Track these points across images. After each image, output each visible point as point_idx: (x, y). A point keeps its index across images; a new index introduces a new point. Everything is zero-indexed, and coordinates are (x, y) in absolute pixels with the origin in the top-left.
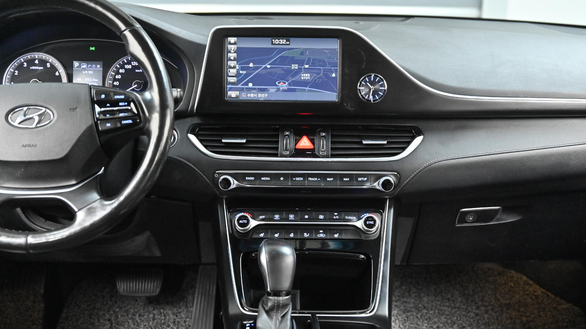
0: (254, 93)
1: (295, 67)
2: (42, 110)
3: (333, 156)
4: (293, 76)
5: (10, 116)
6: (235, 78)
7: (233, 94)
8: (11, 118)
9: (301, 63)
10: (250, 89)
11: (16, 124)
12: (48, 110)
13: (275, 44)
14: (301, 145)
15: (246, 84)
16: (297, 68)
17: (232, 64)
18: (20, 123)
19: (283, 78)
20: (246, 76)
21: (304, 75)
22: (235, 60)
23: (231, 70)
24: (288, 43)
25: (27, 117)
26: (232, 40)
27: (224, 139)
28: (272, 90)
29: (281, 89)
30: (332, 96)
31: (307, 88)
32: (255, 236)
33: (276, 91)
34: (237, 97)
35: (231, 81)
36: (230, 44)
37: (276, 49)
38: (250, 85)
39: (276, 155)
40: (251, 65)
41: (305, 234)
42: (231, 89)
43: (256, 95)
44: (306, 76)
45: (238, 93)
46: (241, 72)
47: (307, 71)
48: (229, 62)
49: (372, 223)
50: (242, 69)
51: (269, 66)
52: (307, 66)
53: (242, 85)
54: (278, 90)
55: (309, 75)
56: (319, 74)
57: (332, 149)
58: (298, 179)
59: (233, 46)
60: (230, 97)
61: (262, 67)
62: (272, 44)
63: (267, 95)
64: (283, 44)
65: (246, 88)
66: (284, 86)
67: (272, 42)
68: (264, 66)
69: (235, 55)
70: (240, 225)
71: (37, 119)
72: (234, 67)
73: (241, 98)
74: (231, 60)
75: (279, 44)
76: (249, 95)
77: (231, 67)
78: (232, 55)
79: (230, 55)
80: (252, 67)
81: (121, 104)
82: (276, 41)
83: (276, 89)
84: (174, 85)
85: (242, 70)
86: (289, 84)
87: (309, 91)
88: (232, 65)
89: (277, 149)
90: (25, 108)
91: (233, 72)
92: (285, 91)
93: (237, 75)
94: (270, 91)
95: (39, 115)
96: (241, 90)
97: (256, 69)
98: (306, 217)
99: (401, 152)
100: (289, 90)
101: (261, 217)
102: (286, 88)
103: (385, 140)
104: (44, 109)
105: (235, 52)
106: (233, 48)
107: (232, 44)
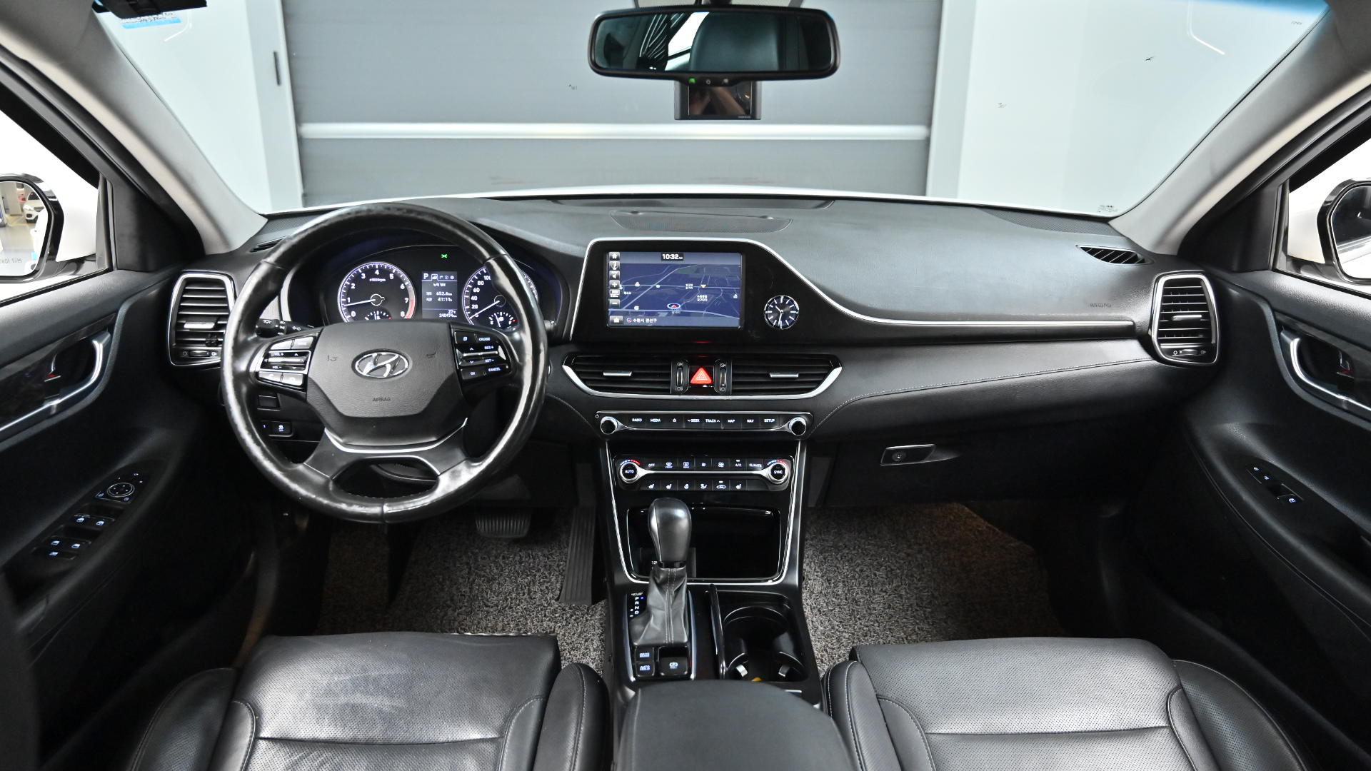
0: (641, 318)
1: (689, 286)
2: (394, 356)
3: (735, 392)
4: (688, 297)
5: (357, 362)
6: (619, 300)
7: (616, 319)
8: (358, 366)
9: (696, 282)
10: (636, 314)
11: (365, 373)
12: (401, 357)
13: (666, 260)
14: (697, 379)
15: (632, 307)
16: (692, 288)
17: (614, 283)
18: (368, 373)
19: (675, 300)
20: (631, 297)
21: (701, 296)
22: (617, 278)
23: (614, 291)
24: (681, 258)
25: (379, 365)
26: (614, 255)
27: (606, 372)
28: (663, 314)
29: (673, 312)
30: (733, 321)
31: (704, 312)
32: (643, 488)
33: (668, 315)
34: (621, 322)
35: (613, 303)
36: (612, 259)
37: (667, 265)
38: (637, 308)
39: (667, 392)
40: (637, 285)
41: (702, 485)
42: (614, 313)
43: (643, 320)
44: (703, 298)
45: (622, 317)
46: (625, 293)
47: (703, 291)
48: (611, 281)
49: (780, 472)
50: (627, 289)
51: (658, 286)
52: (703, 286)
53: (626, 308)
54: (670, 313)
55: (706, 296)
56: (718, 295)
57: (734, 383)
58: (693, 421)
59: (615, 262)
60: (613, 322)
61: (649, 287)
62: (662, 259)
63: (655, 320)
64: (675, 260)
65: (632, 312)
66: (676, 309)
67: (662, 257)
68: (652, 286)
69: (618, 272)
70: (626, 476)
71: (389, 367)
72: (617, 287)
73: (625, 324)
74: (613, 279)
75: (670, 260)
76: (635, 320)
77: (613, 288)
78: (614, 273)
79: (612, 272)
80: (638, 287)
81: (486, 348)
82: (667, 256)
83: (667, 313)
84: (546, 317)
85: (626, 291)
86: (683, 307)
87: (706, 315)
88: (615, 285)
89: (668, 383)
90: (375, 355)
91: (615, 293)
92: (678, 315)
93: (621, 297)
94: (660, 316)
95: (391, 363)
96: (625, 314)
97: (642, 289)
98: (704, 465)
99: (814, 386)
100: (682, 314)
101: (650, 465)
102: (678, 312)
103: (796, 374)
104: (397, 356)
105: (617, 270)
106: (615, 264)
107: (614, 260)
